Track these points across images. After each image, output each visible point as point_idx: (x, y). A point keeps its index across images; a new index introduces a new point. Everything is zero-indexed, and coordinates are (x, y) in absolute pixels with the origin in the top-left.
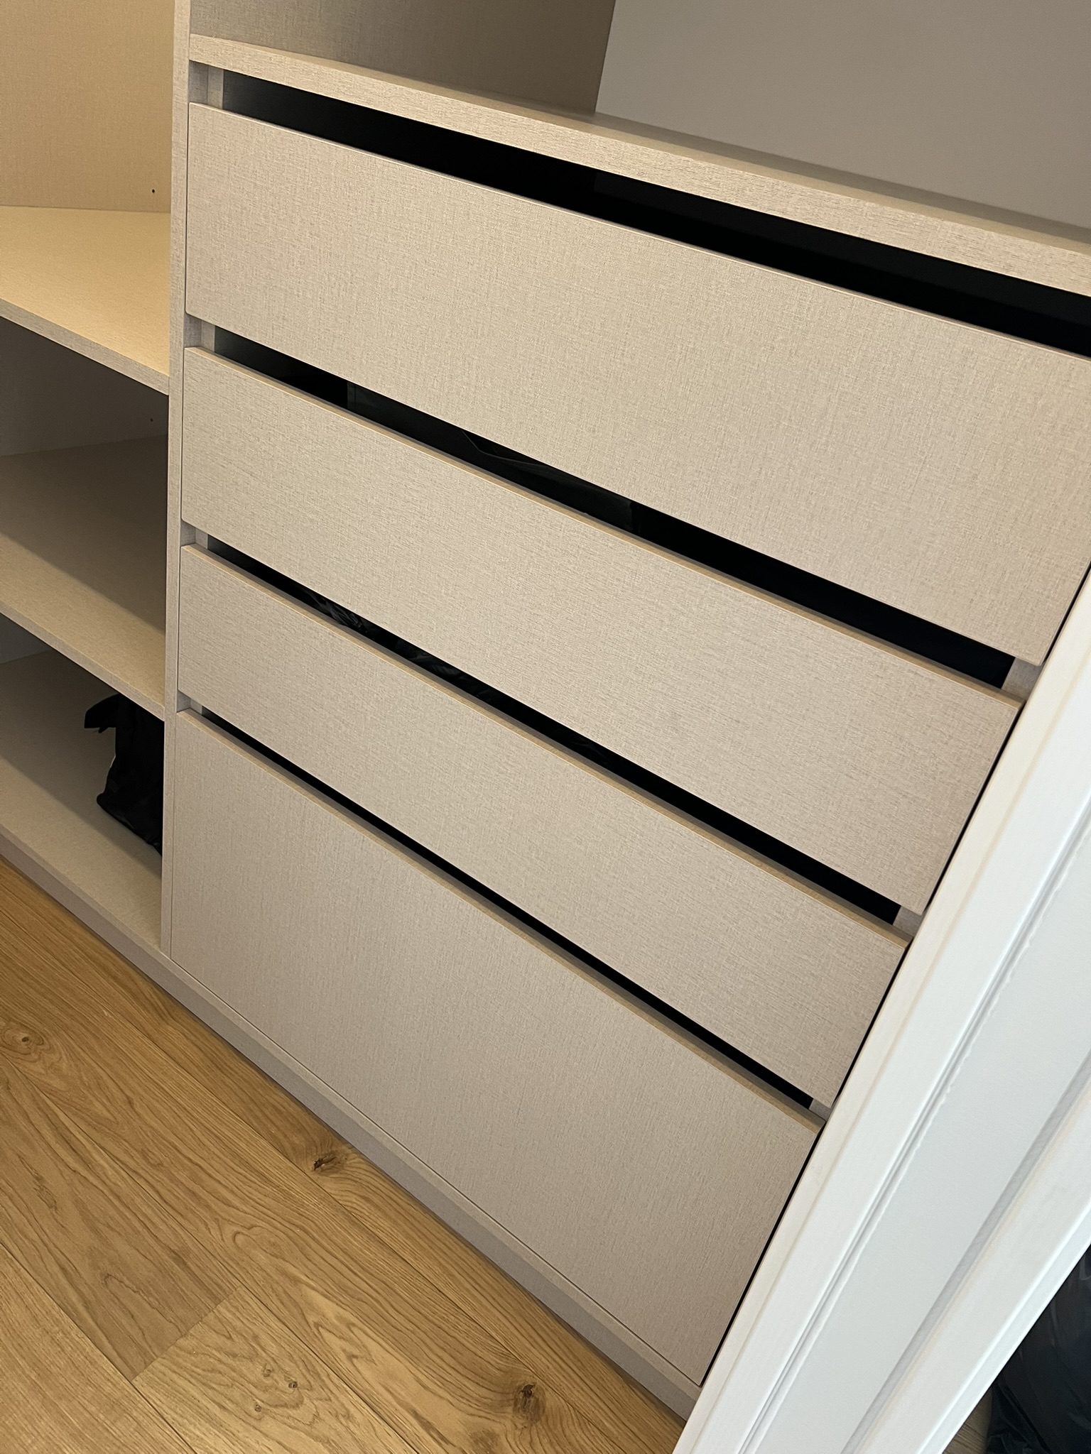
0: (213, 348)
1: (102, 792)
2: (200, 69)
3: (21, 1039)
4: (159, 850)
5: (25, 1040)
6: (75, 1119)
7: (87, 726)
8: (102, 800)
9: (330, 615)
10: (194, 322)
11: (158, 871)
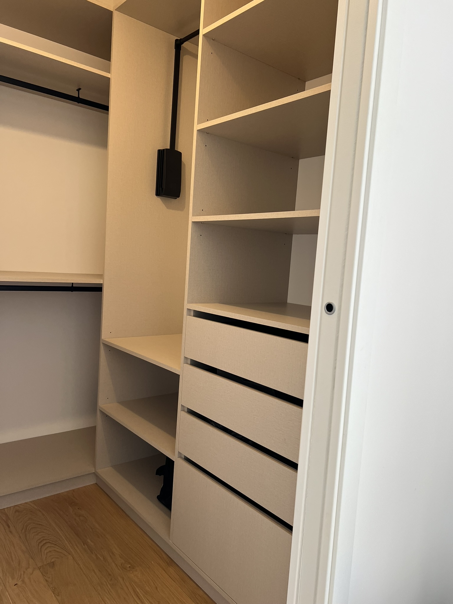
0: (190, 364)
1: (159, 495)
2: (189, 310)
3: (129, 566)
4: (170, 509)
5: (129, 567)
6: (141, 591)
7: (156, 474)
8: (158, 497)
9: (213, 425)
10: (186, 358)
11: (170, 516)
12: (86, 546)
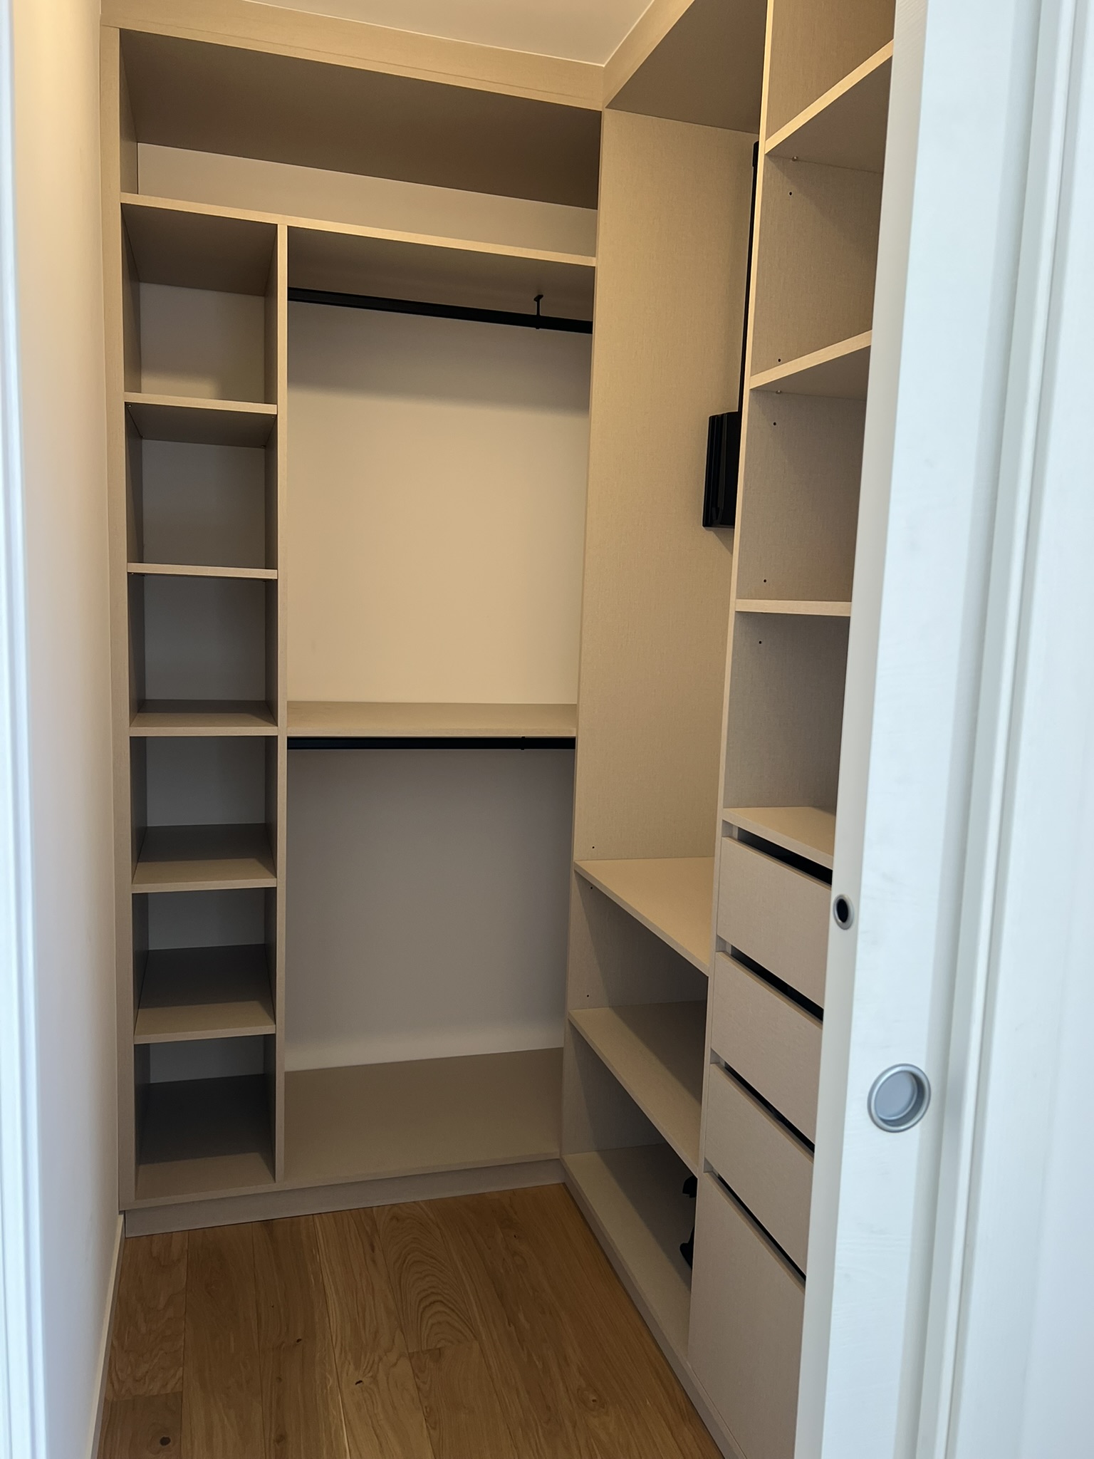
12: (513, 1327)
